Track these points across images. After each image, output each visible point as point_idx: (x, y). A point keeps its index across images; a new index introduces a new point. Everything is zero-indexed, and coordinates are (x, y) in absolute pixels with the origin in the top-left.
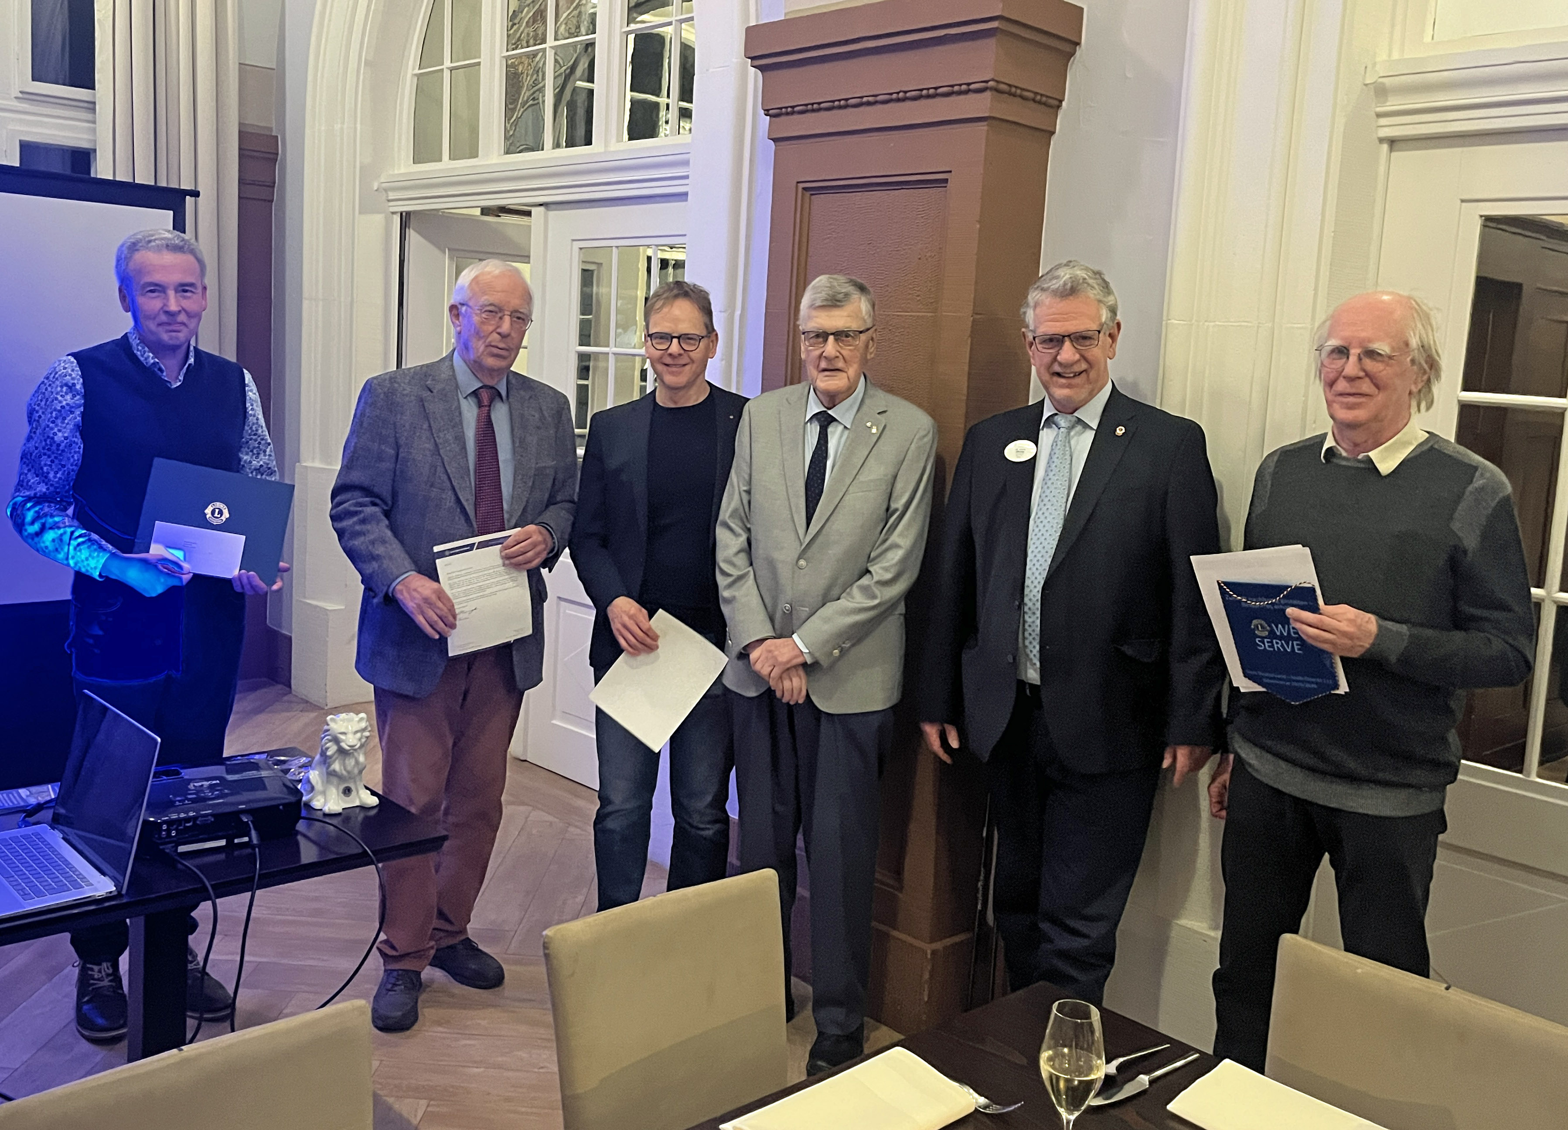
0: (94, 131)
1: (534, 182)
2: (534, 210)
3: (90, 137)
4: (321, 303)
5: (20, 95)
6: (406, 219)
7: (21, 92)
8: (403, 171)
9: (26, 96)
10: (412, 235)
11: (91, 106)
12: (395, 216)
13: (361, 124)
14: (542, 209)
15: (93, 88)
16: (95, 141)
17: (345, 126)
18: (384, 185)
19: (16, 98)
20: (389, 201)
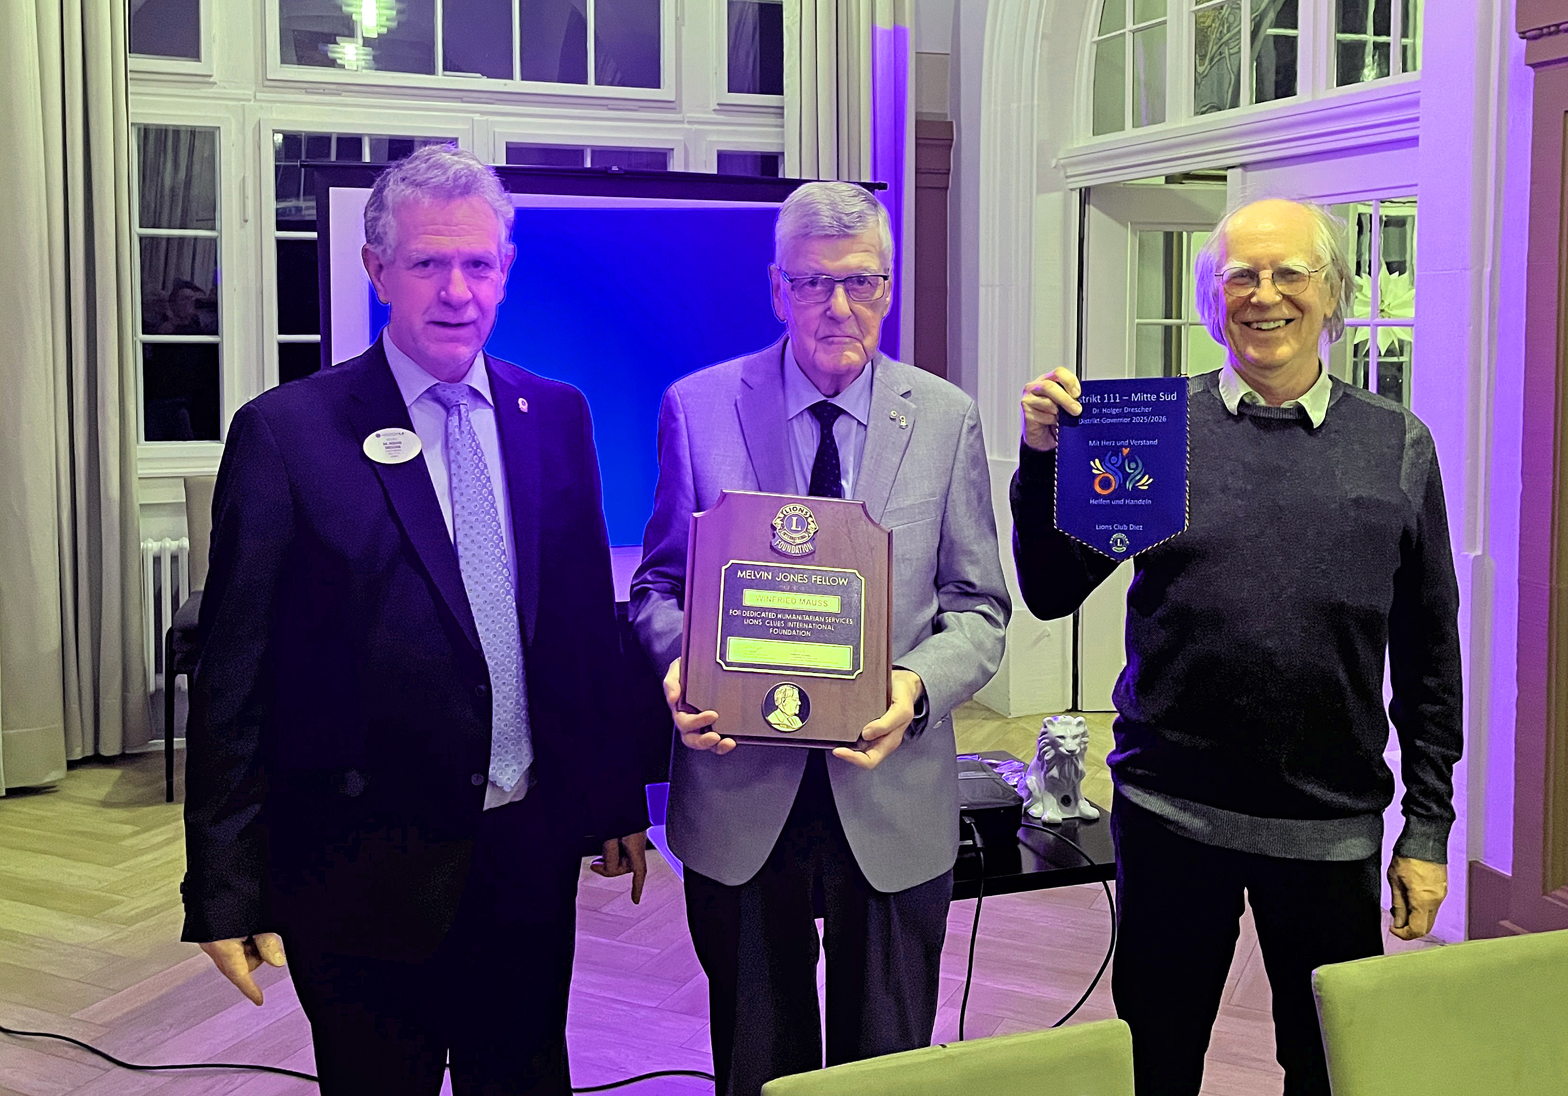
0: (782, 135)
1: (1228, 143)
2: (1229, 173)
3: (780, 141)
4: (997, 290)
5: (718, 107)
6: (1085, 195)
7: (718, 104)
8: (1081, 144)
9: (723, 108)
10: (1092, 211)
11: (780, 111)
12: (1074, 192)
13: (1038, 100)
14: (1239, 171)
15: (782, 93)
16: (783, 145)
17: (1023, 104)
18: (1062, 161)
19: (714, 110)
20: (1067, 177)
